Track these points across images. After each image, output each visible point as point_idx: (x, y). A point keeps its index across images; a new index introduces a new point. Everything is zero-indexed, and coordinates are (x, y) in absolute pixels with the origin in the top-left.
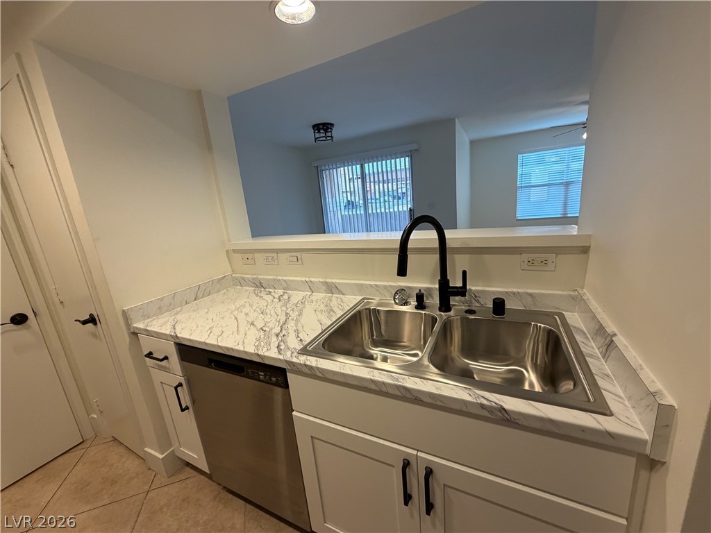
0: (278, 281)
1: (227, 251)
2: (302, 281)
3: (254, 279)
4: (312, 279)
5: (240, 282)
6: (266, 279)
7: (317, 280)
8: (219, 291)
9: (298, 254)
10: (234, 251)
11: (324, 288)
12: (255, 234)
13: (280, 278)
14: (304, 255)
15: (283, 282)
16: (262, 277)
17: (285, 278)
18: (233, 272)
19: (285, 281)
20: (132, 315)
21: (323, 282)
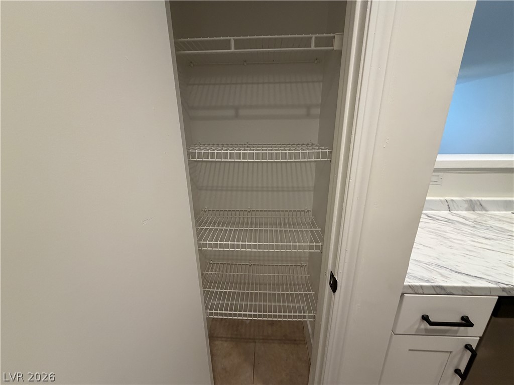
7: (459, 199)
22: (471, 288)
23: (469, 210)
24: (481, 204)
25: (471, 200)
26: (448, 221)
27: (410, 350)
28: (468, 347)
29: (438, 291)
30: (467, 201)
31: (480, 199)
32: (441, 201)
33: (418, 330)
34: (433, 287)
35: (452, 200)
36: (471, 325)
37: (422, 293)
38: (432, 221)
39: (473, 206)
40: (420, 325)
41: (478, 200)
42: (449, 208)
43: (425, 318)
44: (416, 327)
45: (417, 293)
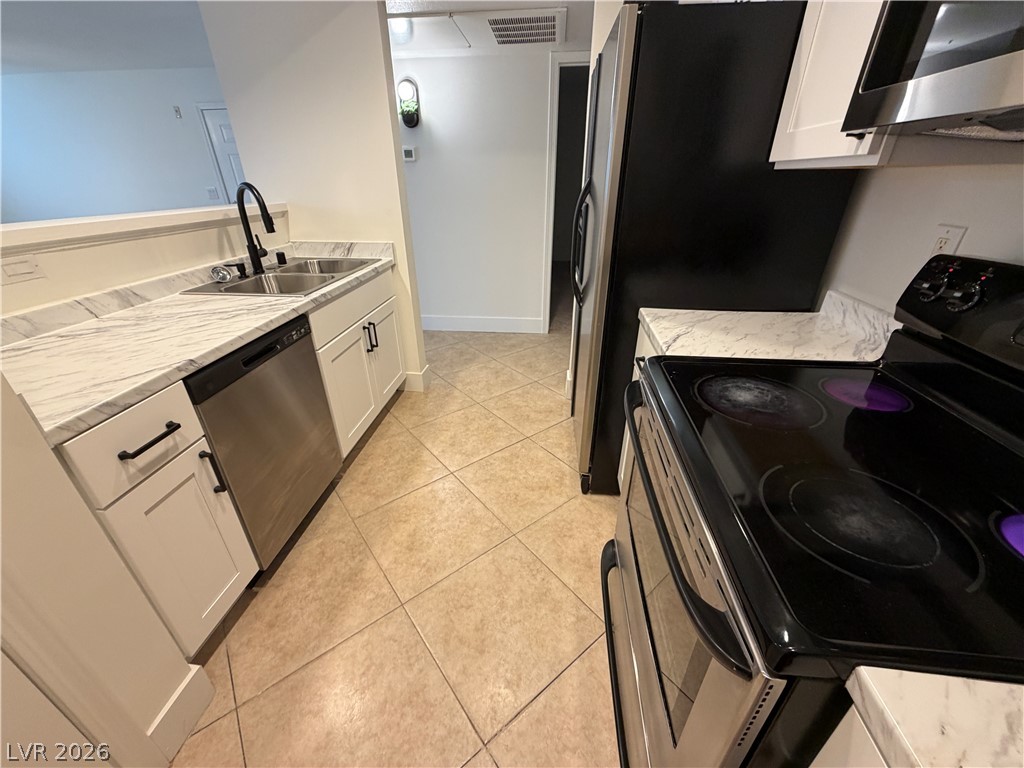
9: (29, 258)
11: (116, 301)
22: (144, 385)
23: (126, 308)
24: (135, 294)
25: (116, 291)
26: (98, 330)
27: (147, 513)
28: (202, 455)
29: (109, 411)
30: (110, 294)
31: (127, 286)
32: (67, 304)
33: (130, 478)
34: (96, 409)
35: (87, 299)
36: (179, 426)
37: (88, 427)
38: (72, 341)
39: (127, 298)
40: (127, 471)
41: (127, 289)
42: (92, 313)
43: (124, 456)
44: (124, 476)
45: (81, 430)
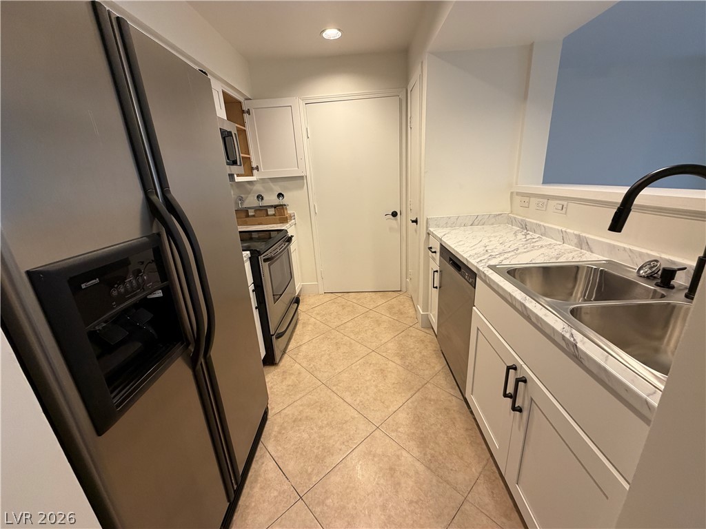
0: (539, 225)
1: (512, 193)
2: (558, 230)
3: (522, 220)
4: (568, 230)
5: (511, 221)
6: (530, 222)
7: (572, 231)
8: (493, 224)
9: (565, 203)
10: (518, 194)
11: (576, 241)
12: (545, 182)
13: (542, 223)
14: (571, 205)
15: (543, 228)
16: (528, 220)
17: (546, 225)
18: (511, 212)
19: (544, 227)
20: (430, 223)
21: (576, 235)
35: (565, 232)
39: (582, 243)
42: (563, 240)
